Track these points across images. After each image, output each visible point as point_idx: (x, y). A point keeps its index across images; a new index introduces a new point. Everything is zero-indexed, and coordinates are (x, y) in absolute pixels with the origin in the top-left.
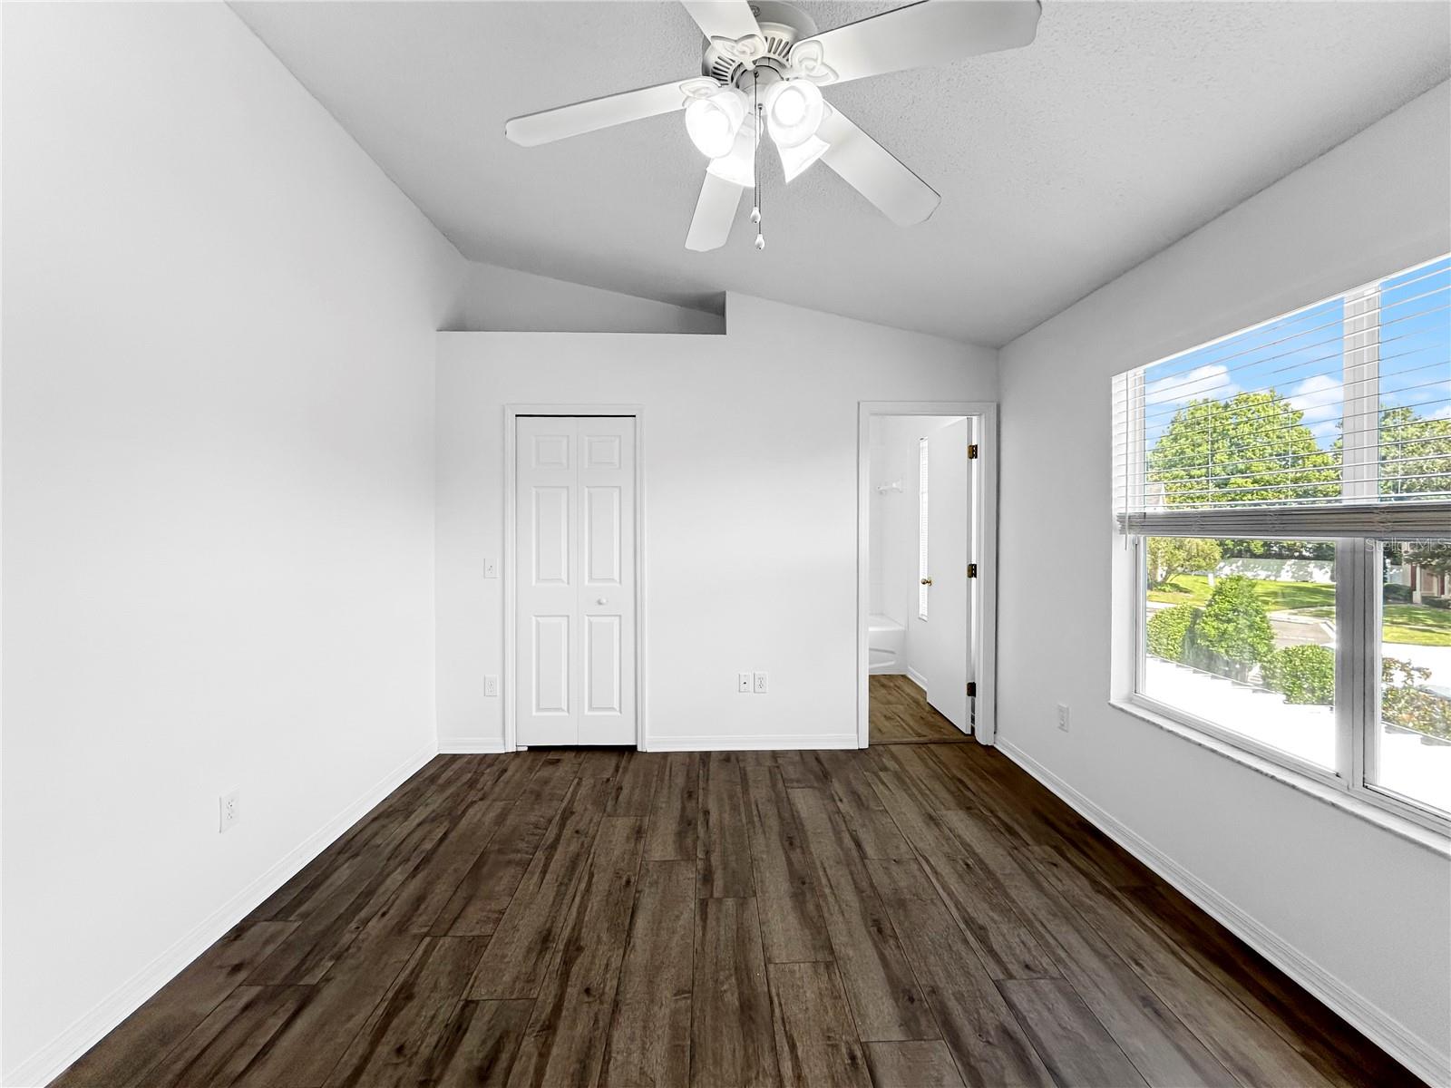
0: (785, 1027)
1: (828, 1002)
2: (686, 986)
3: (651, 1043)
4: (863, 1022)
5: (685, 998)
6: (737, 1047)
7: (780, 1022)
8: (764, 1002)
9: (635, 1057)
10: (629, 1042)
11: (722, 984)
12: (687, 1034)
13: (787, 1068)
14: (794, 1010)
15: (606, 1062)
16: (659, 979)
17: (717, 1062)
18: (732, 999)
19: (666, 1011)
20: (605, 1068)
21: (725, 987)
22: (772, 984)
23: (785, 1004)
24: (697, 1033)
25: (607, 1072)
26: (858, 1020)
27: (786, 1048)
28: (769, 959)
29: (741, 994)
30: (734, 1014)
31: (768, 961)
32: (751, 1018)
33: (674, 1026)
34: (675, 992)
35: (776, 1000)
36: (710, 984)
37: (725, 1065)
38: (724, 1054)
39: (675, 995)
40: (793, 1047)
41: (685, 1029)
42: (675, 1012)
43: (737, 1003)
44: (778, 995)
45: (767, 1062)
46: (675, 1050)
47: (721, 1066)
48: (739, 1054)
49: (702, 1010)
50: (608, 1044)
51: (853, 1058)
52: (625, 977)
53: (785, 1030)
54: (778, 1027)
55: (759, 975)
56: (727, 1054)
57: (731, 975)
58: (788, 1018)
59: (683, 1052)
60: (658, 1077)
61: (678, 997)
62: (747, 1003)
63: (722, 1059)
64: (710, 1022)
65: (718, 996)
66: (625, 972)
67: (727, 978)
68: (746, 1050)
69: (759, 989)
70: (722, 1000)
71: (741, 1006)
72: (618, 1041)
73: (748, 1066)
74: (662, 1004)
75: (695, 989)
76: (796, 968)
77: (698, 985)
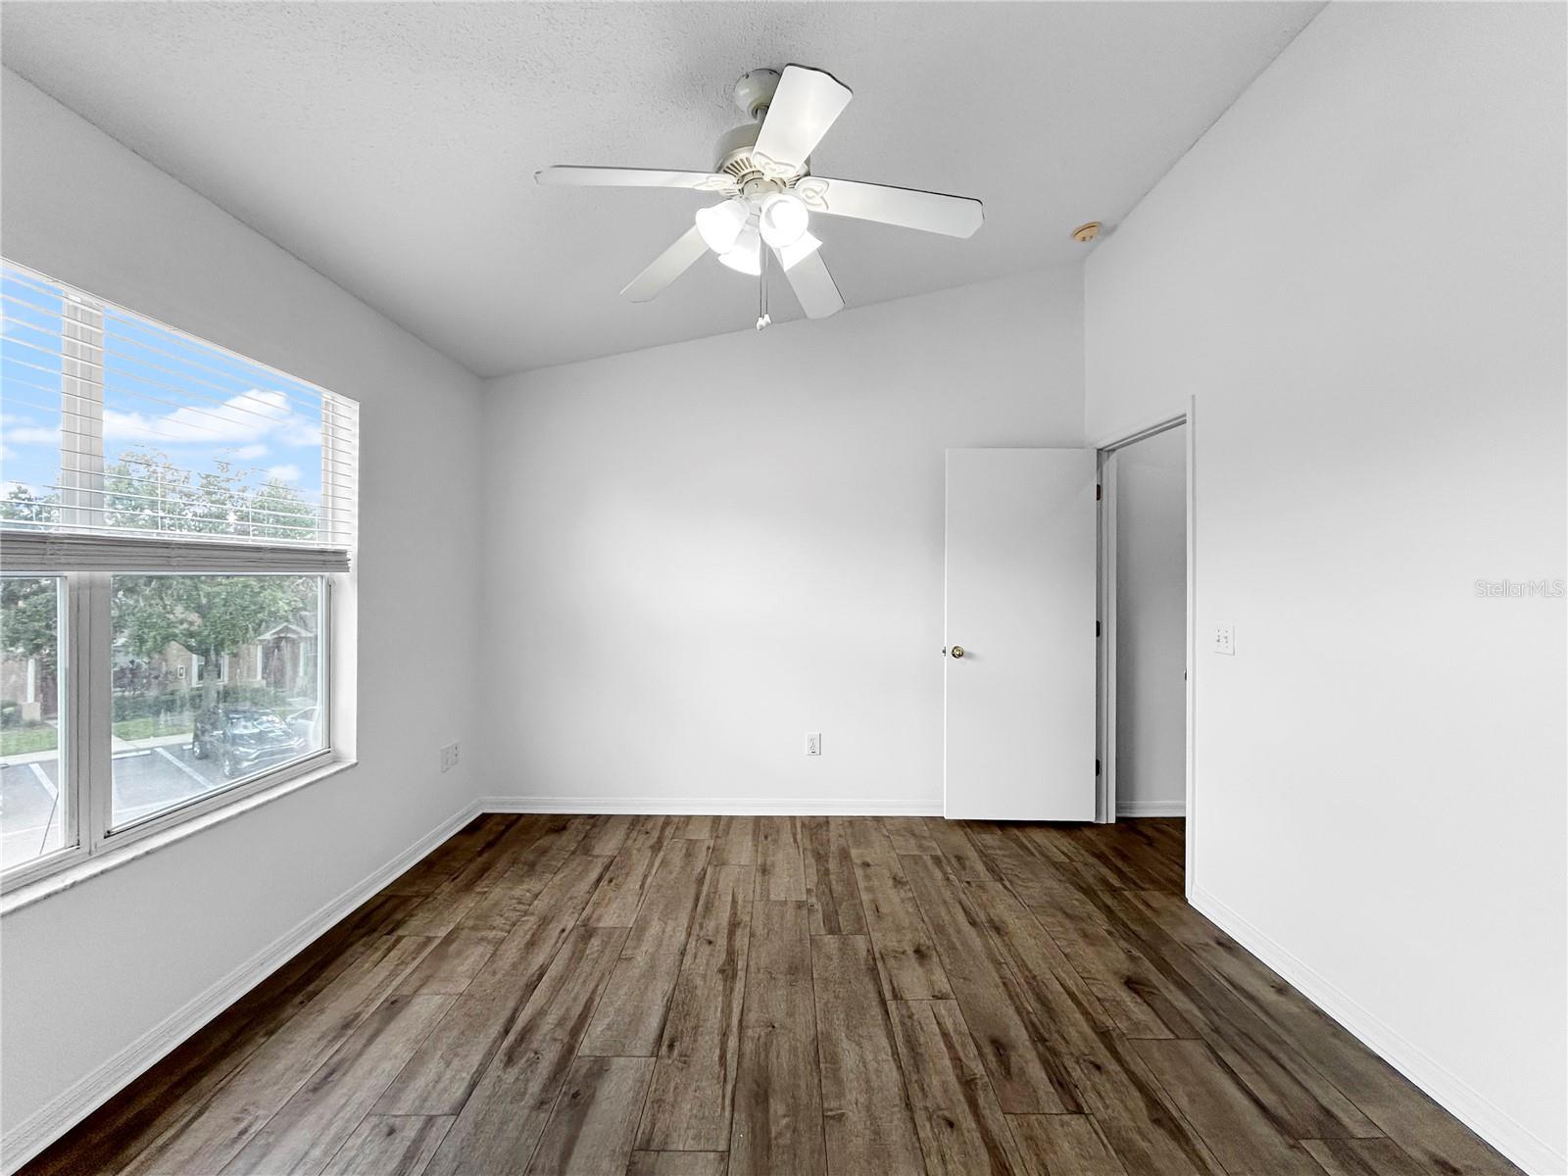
0: (725, 1074)
1: (670, 1097)
2: (832, 1125)
3: (857, 1066)
4: (643, 1074)
5: (831, 1110)
6: (774, 1060)
7: (729, 1078)
8: (741, 1101)
9: (870, 1057)
10: (880, 1068)
11: (787, 1126)
12: (824, 1072)
13: (733, 1042)
14: (711, 1090)
15: (895, 1053)
16: (867, 1138)
17: (793, 1050)
18: (777, 1107)
19: (851, 1096)
20: (894, 1048)
21: (784, 1121)
22: (727, 1122)
23: (717, 1098)
24: (814, 1074)
25: (891, 1047)
26: (648, 1077)
27: (729, 1056)
28: (722, 1159)
29: (766, 1110)
30: (774, 1090)
31: (725, 1156)
32: (758, 1086)
33: (838, 1081)
34: (844, 1118)
35: (728, 1102)
36: (802, 1126)
37: (786, 1046)
38: (787, 1054)
39: (843, 1115)
40: (723, 1057)
41: (826, 1078)
42: (840, 1095)
43: (771, 1101)
44: (723, 1108)
45: (749, 1047)
46: (834, 1060)
47: (790, 1046)
48: (773, 1054)
49: (811, 1096)
50: (900, 1067)
51: (671, 1046)
52: (913, 1144)
53: (726, 1071)
54: (732, 1074)
55: (742, 1135)
56: (784, 1055)
57: (776, 1138)
58: (719, 1083)
59: (825, 1058)
60: (845, 1041)
61: (840, 1111)
62: (759, 1101)
63: (790, 1050)
64: (801, 1083)
65: (793, 1111)
66: (914, 1148)
67: (780, 1134)
68: (767, 1056)
69: (743, 1116)
70: (788, 1106)
71: (767, 1100)
72: (891, 1070)
73: (767, 1047)
74: (856, 1104)
75: (821, 1122)
76: (690, 1142)
77: (817, 1125)
